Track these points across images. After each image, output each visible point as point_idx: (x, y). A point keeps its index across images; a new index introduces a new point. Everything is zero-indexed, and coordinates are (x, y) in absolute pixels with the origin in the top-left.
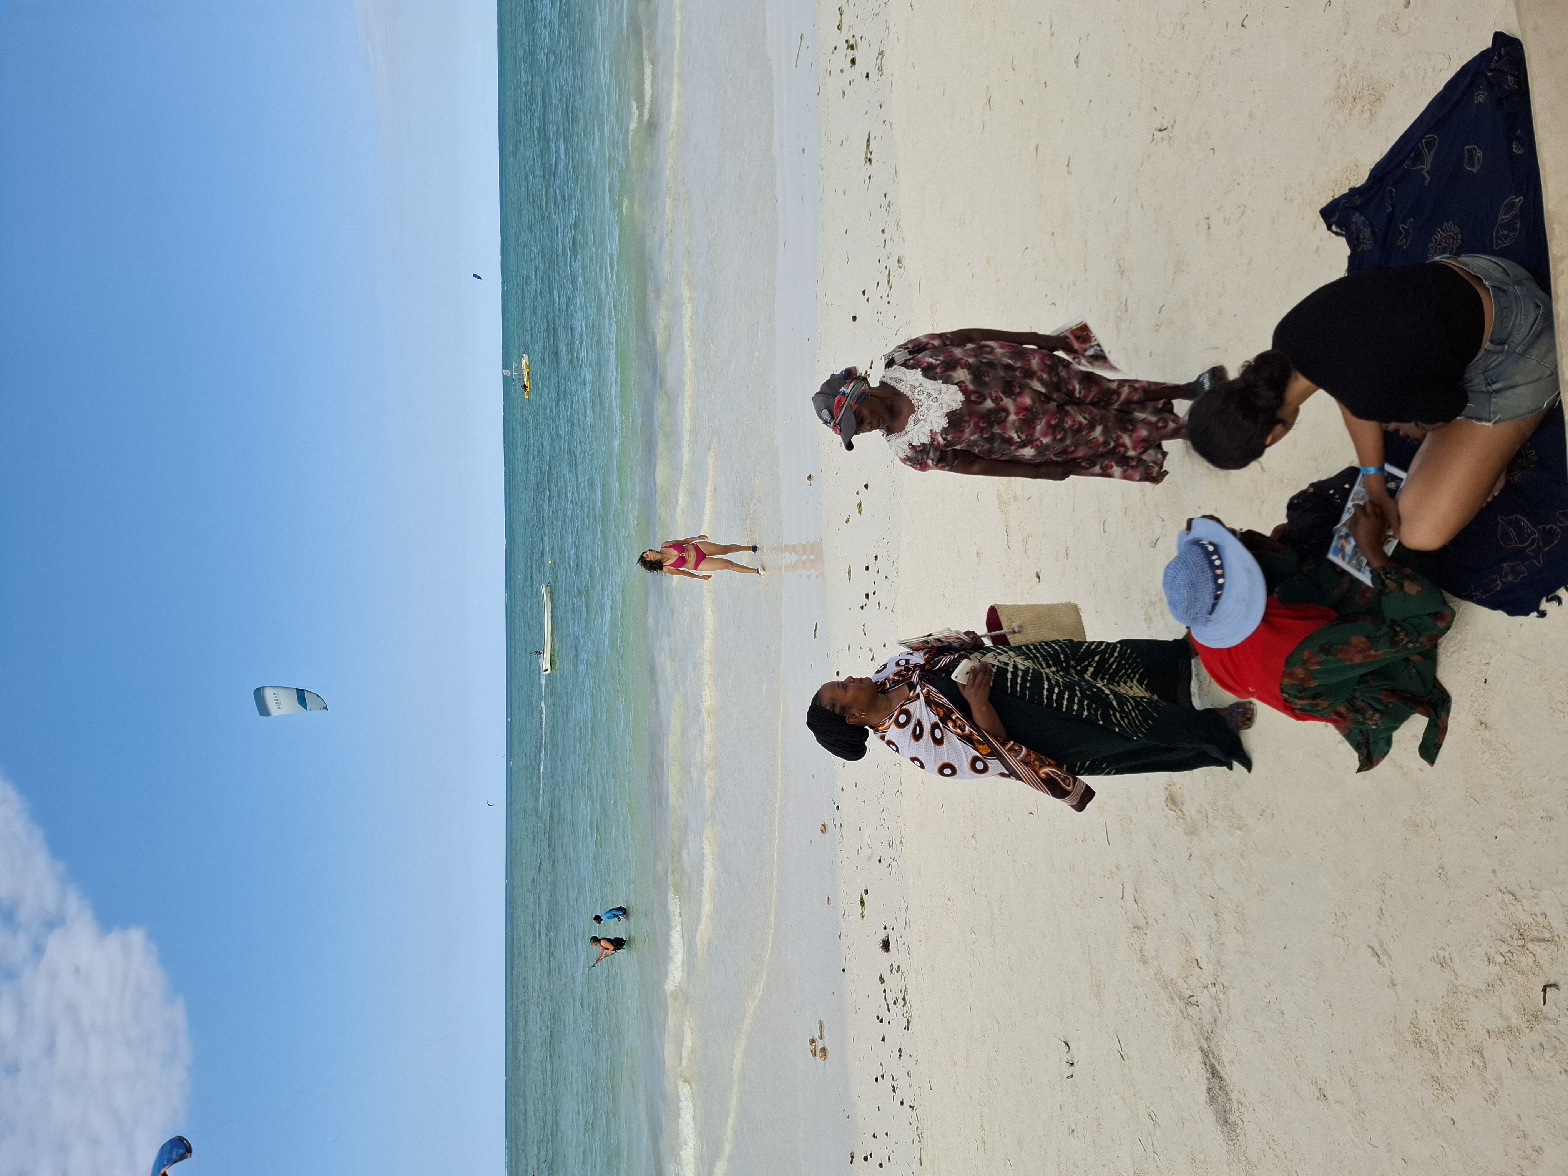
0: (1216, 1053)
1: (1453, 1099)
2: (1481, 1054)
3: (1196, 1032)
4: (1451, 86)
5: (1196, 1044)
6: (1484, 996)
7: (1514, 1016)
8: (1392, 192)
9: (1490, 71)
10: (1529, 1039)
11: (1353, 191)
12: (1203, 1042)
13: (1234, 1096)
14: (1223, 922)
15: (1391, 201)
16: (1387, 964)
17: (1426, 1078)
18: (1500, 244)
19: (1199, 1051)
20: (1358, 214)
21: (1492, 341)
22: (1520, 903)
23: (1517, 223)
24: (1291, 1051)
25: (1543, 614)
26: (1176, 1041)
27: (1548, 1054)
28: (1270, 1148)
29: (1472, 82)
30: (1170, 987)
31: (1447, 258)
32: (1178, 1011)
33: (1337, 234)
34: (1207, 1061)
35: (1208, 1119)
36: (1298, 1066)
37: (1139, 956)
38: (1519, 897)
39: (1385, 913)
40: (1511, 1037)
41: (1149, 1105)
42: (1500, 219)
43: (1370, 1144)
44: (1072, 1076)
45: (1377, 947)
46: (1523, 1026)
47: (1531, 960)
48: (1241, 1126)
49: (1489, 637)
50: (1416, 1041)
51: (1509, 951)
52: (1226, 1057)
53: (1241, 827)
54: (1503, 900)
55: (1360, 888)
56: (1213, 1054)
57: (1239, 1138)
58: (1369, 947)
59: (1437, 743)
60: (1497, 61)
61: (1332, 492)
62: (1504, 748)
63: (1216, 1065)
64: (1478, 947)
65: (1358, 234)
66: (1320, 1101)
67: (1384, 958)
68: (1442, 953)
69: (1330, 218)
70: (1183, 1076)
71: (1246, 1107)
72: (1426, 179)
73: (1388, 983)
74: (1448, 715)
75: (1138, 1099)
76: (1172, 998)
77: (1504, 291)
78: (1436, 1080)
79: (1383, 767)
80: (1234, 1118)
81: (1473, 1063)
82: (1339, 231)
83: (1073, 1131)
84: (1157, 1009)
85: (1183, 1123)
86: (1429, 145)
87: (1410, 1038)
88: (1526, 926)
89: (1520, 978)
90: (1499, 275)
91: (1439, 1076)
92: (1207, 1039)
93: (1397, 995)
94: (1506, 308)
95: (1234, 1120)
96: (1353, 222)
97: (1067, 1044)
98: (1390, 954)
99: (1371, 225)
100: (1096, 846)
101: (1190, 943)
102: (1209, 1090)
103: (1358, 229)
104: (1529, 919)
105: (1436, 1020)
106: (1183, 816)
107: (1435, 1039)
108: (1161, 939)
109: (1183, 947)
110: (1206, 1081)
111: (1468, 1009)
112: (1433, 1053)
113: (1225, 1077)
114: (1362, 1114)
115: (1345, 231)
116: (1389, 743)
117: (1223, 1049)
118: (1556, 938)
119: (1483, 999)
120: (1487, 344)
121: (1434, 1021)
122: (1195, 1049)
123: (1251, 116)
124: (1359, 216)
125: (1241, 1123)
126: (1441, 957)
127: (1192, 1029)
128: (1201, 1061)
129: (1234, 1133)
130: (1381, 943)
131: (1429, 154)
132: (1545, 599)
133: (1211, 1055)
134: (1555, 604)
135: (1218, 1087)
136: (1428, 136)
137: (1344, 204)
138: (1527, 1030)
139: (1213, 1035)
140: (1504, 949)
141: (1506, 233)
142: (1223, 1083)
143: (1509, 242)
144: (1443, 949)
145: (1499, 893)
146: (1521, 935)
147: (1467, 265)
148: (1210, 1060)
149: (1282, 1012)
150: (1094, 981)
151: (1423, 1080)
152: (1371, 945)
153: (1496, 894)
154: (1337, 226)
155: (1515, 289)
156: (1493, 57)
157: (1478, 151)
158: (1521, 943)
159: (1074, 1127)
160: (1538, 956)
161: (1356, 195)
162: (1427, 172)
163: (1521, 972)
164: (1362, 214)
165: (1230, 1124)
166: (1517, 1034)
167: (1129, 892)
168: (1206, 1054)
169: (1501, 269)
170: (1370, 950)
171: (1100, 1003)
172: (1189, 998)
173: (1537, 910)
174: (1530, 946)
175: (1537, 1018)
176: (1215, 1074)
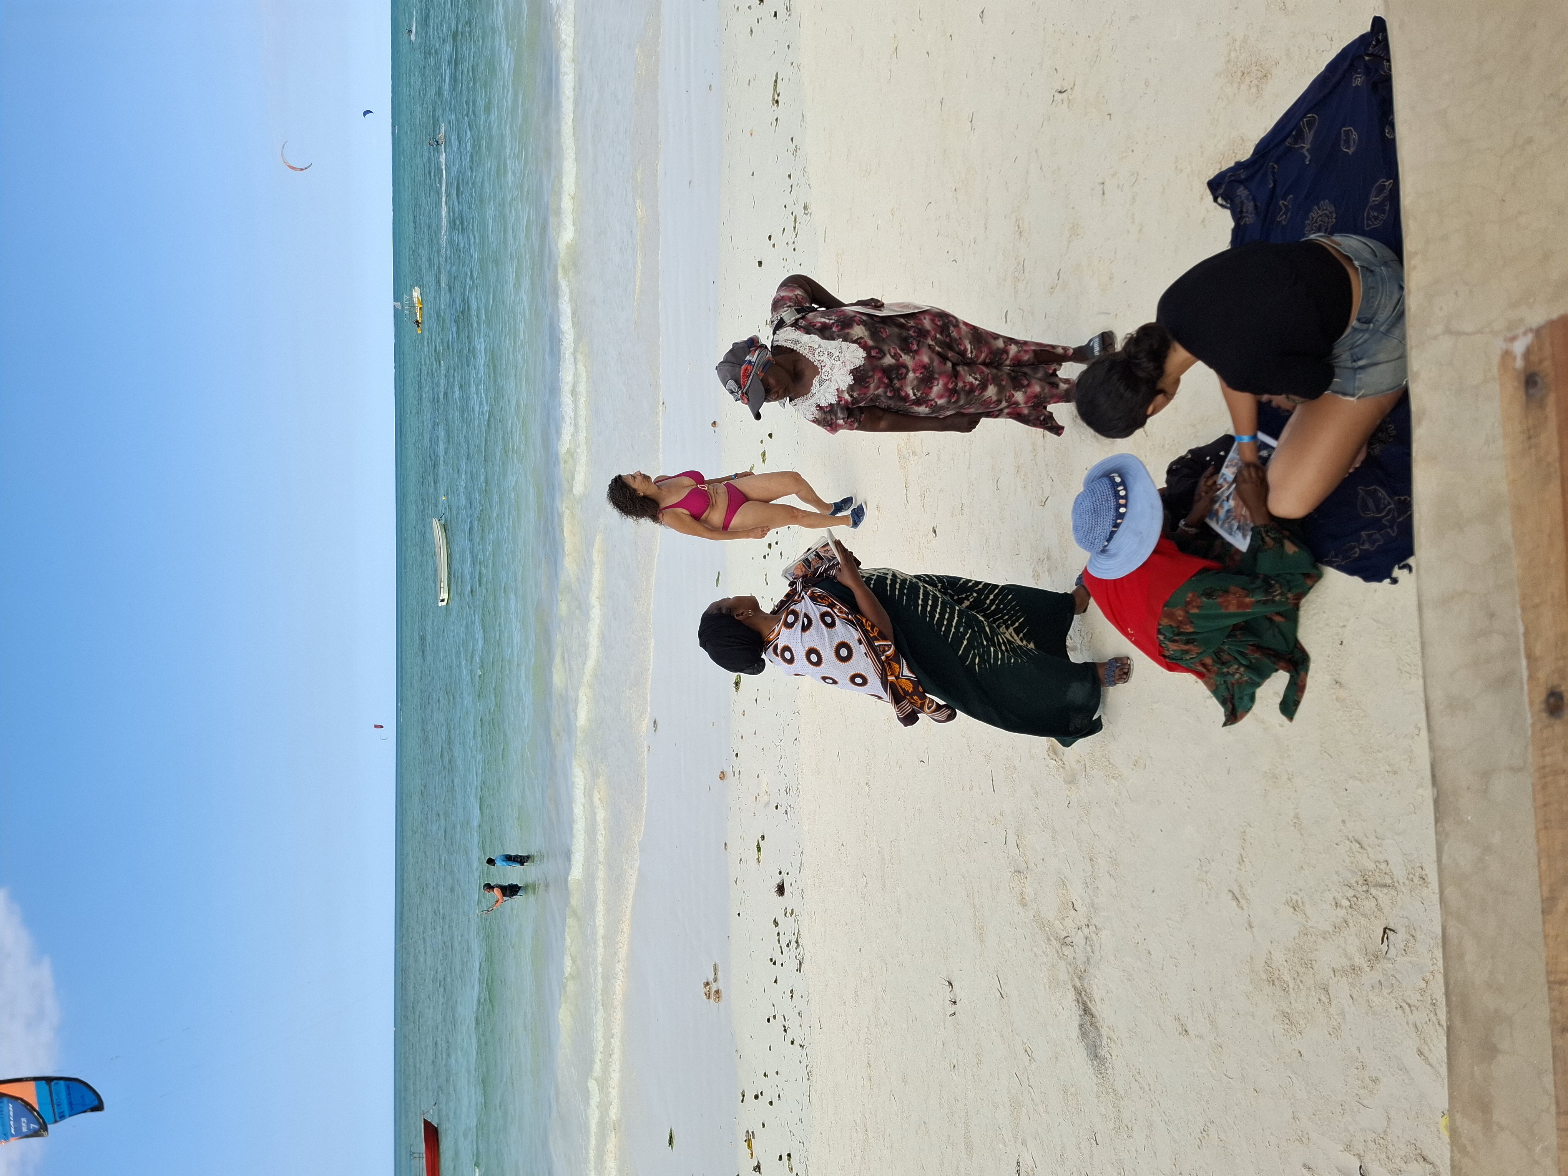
0: (1088, 991)
1: (1300, 1033)
2: (1327, 991)
3: (1070, 971)
4: (1332, 67)
5: (1070, 982)
6: (1331, 938)
7: (1357, 955)
8: (1274, 168)
9: (1368, 55)
10: (1369, 977)
11: (1239, 165)
12: (1077, 980)
13: (1104, 1031)
14: (1097, 867)
15: (1273, 176)
16: (1245, 908)
17: (1277, 1013)
18: (1371, 225)
19: (1073, 989)
20: (1242, 188)
21: (1359, 320)
22: (1366, 851)
23: (1386, 205)
24: (1157, 989)
25: (1395, 581)
26: (1052, 980)
27: (1385, 992)
28: (1136, 1080)
29: (1351, 65)
30: (1047, 929)
31: (1321, 236)
32: (1054, 951)
33: (1222, 205)
34: (1080, 999)
35: (1079, 1054)
36: (1163, 1002)
37: (1019, 899)
38: (1365, 846)
39: (1244, 859)
40: (1353, 975)
41: (1025, 1041)
42: (1371, 200)
43: (1226, 1075)
44: (954, 1014)
45: (1237, 892)
46: (1365, 965)
47: (1373, 903)
48: (1110, 1060)
49: (1346, 601)
50: (1269, 979)
51: (1354, 896)
52: (1097, 995)
53: (1117, 777)
54: (1351, 848)
55: (1223, 836)
56: (1086, 992)
57: (1107, 1072)
58: (1230, 891)
59: (1296, 700)
60: (1375, 46)
61: (1208, 458)
62: (1356, 707)
63: (1088, 1003)
64: (1328, 892)
65: (1242, 208)
66: (1181, 1036)
67: (1243, 902)
68: (1295, 897)
69: (1216, 190)
70: (1058, 1014)
71: (1115, 1043)
72: (1306, 157)
73: (1246, 925)
74: (1306, 674)
75: (1016, 1036)
76: (1049, 939)
77: (1372, 271)
78: (1286, 1015)
79: (1246, 722)
80: (1103, 1053)
81: (1320, 1000)
82: (1224, 203)
83: (954, 1066)
84: (1035, 949)
85: (1057, 1058)
86: (1310, 124)
87: (1264, 977)
88: (1371, 873)
89: (1363, 921)
90: (1367, 255)
91: (1289, 1012)
92: (1080, 978)
93: (1253, 936)
94: (1373, 288)
95: (1103, 1054)
96: (1238, 196)
97: (951, 984)
98: (1248, 897)
99: (1254, 200)
100: (982, 794)
101: (1066, 887)
102: (1081, 1026)
103: (1242, 203)
104: (1372, 866)
105: (1288, 960)
106: (1063, 766)
107: (1286, 977)
108: (1040, 883)
109: (1060, 891)
110: (1078, 1018)
111: (1316, 950)
112: (1284, 990)
113: (1096, 1014)
114: (1220, 1048)
115: (1230, 204)
116: (1252, 699)
117: (1095, 987)
118: (1396, 884)
119: (1330, 940)
120: (1354, 322)
121: (1286, 961)
122: (1069, 987)
123: (1147, 84)
124: (1244, 190)
125: (1110, 1057)
126: (1294, 901)
127: (1067, 968)
128: (1074, 998)
129: (1103, 1067)
130: (1241, 888)
131: (1310, 132)
132: (1396, 567)
133: (1083, 993)
134: (1406, 571)
135: (1089, 1024)
136: (1309, 115)
137: (1230, 176)
138: (1368, 969)
139: (1086, 974)
140: (1350, 893)
141: (1376, 214)
142: (1094, 1020)
143: (1379, 223)
144: (1295, 893)
145: (1347, 842)
146: (1365, 881)
147: (1339, 244)
148: (1082, 998)
149: (1149, 953)
150: (977, 923)
151: (1275, 1016)
152: (1231, 889)
153: (1345, 843)
154: (1223, 198)
155: (1381, 270)
156: (1371, 42)
157: (1354, 133)
158: (1365, 888)
159: (955, 1062)
160: (1380, 901)
161: (1241, 169)
162: (1307, 150)
163: (1364, 915)
164: (1246, 188)
165: (1099, 1059)
166: (1359, 972)
167: (1012, 838)
168: (1079, 992)
169: (1370, 250)
170: (1230, 894)
171: (982, 944)
172: (1064, 938)
173: (1381, 858)
174: (1373, 891)
175: (1378, 957)
176: (1086, 1011)
